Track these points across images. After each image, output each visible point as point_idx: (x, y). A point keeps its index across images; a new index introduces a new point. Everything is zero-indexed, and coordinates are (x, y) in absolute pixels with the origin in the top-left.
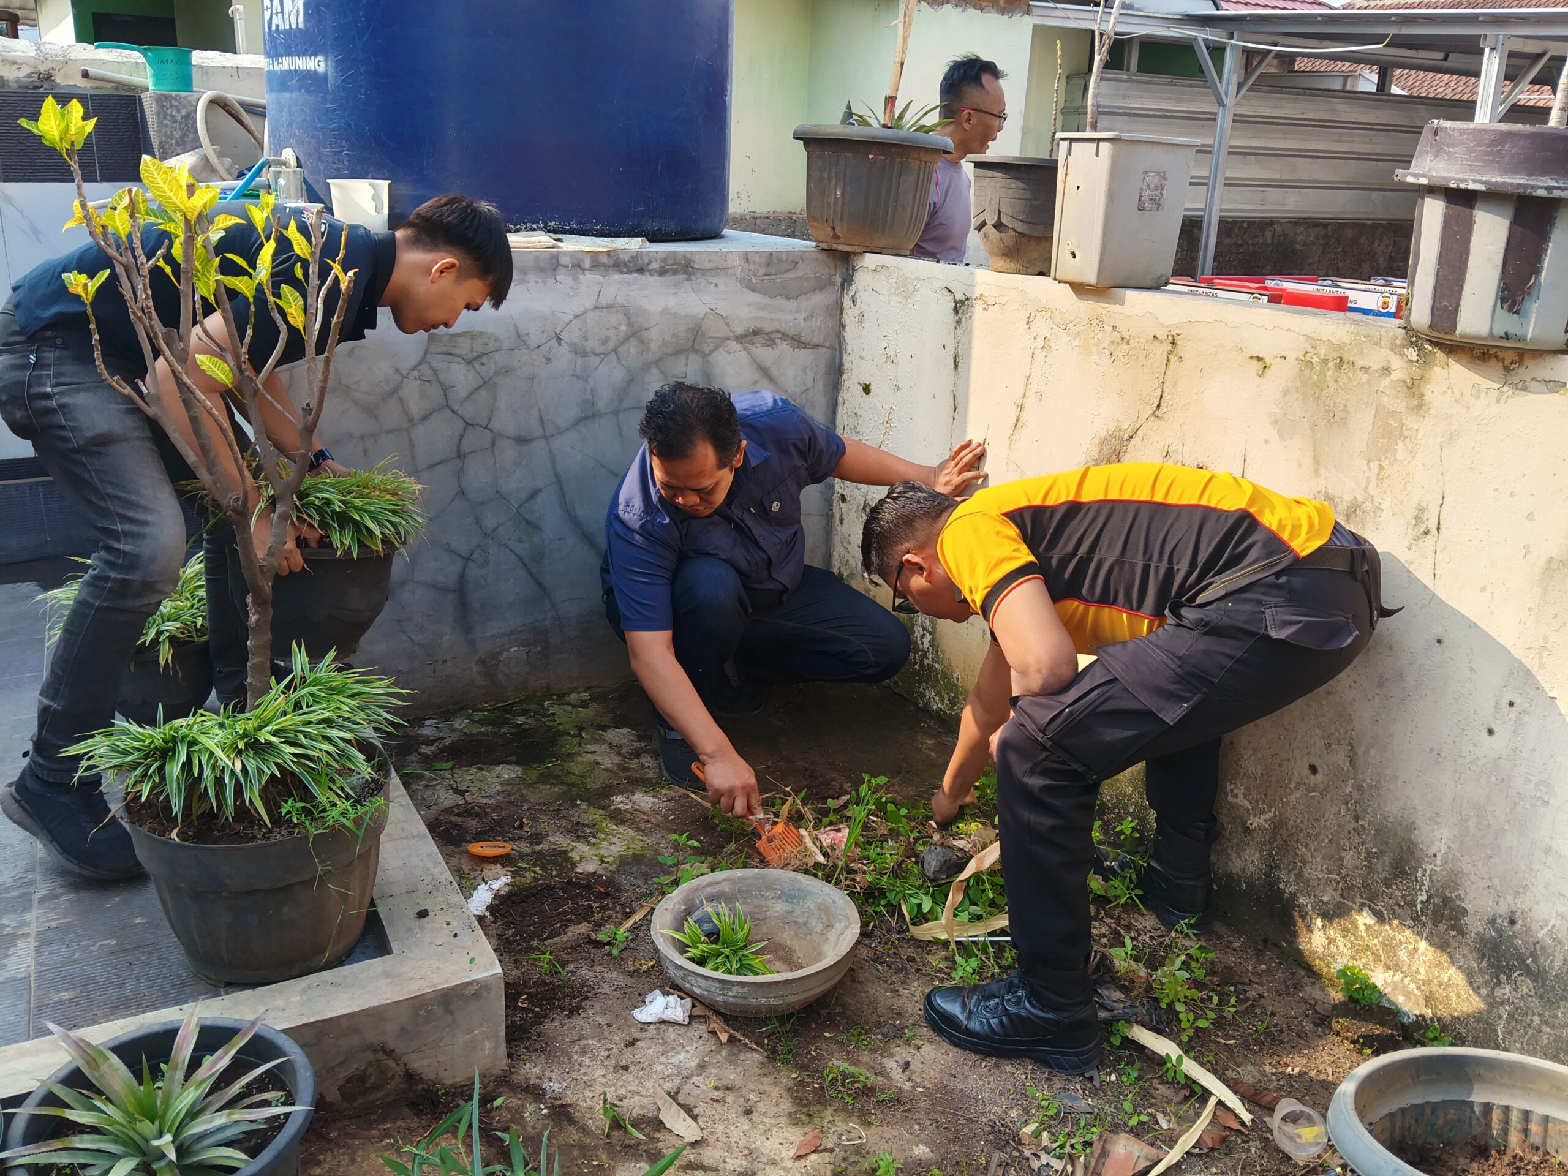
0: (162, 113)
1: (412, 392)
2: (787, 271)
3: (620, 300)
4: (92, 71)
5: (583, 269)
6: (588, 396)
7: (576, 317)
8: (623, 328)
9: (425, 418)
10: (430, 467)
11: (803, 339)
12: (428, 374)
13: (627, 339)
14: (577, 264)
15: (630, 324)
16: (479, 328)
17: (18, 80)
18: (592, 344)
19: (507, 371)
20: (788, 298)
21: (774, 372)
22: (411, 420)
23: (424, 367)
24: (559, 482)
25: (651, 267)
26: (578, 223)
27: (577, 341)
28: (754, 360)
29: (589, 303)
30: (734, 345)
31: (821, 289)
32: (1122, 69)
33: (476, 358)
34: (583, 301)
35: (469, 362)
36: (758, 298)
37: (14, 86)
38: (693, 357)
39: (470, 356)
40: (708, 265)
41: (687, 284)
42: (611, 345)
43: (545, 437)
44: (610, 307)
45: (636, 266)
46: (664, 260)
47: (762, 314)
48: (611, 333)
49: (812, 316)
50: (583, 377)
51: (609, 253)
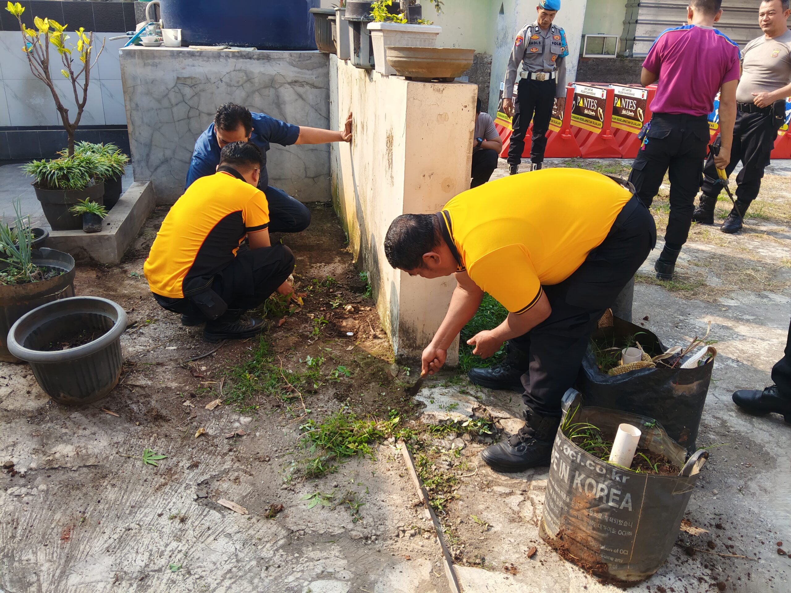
1: (172, 95)
2: (307, 60)
3: (243, 68)
5: (229, 57)
7: (227, 73)
8: (245, 78)
9: (177, 105)
10: (179, 121)
11: (315, 85)
12: (177, 91)
13: (246, 82)
14: (227, 56)
15: (247, 76)
16: (194, 76)
18: (233, 83)
19: (203, 90)
20: (308, 70)
21: (304, 96)
22: (172, 105)
23: (176, 88)
25: (254, 57)
27: (228, 81)
28: (296, 92)
29: (232, 69)
30: (287, 86)
31: (322, 67)
33: (193, 86)
34: (230, 68)
35: (191, 87)
36: (296, 69)
38: (272, 89)
39: (191, 85)
40: (276, 57)
41: (268, 63)
42: (240, 83)
44: (239, 70)
45: (249, 57)
46: (261, 55)
47: (299, 75)
48: (240, 79)
49: (318, 77)
50: (230, 94)
51: (238, 52)
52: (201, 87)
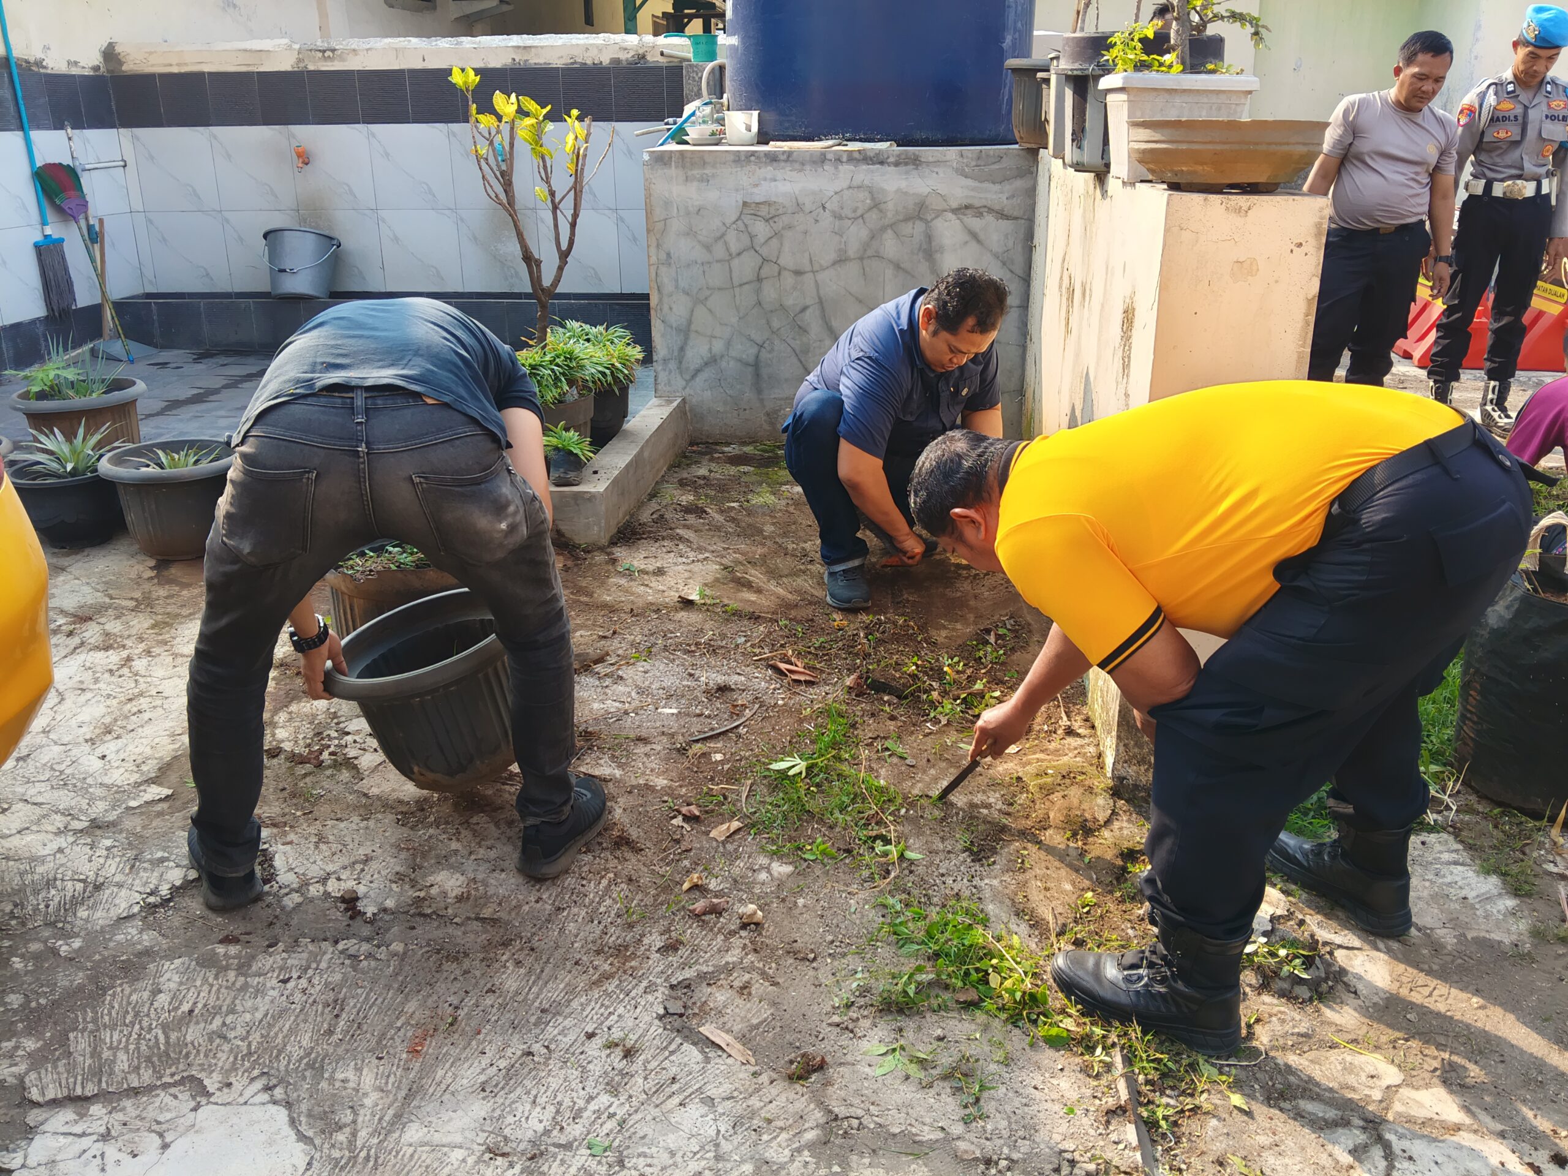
1: (731, 237)
2: (994, 163)
3: (867, 182)
4: (665, 52)
5: (842, 162)
6: (843, 246)
7: (836, 193)
8: (868, 201)
9: (739, 254)
10: (741, 285)
11: (1004, 213)
12: (742, 228)
13: (870, 209)
14: (838, 159)
15: (873, 199)
16: (774, 199)
17: (627, 60)
18: (847, 212)
19: (790, 227)
20: (994, 183)
21: (982, 236)
22: (730, 255)
23: (739, 222)
24: (821, 302)
25: (890, 160)
27: (836, 209)
28: (966, 227)
29: (845, 184)
30: (950, 215)
31: (1022, 178)
33: (771, 218)
34: (842, 183)
35: (767, 221)
36: (970, 182)
38: (918, 223)
39: (768, 217)
40: (931, 159)
41: (915, 172)
42: (859, 213)
43: (813, 271)
44: (859, 187)
45: (879, 160)
46: (902, 157)
47: (972, 194)
48: (859, 204)
49: (1013, 196)
50: (839, 233)
51: (859, 151)
52: (785, 220)
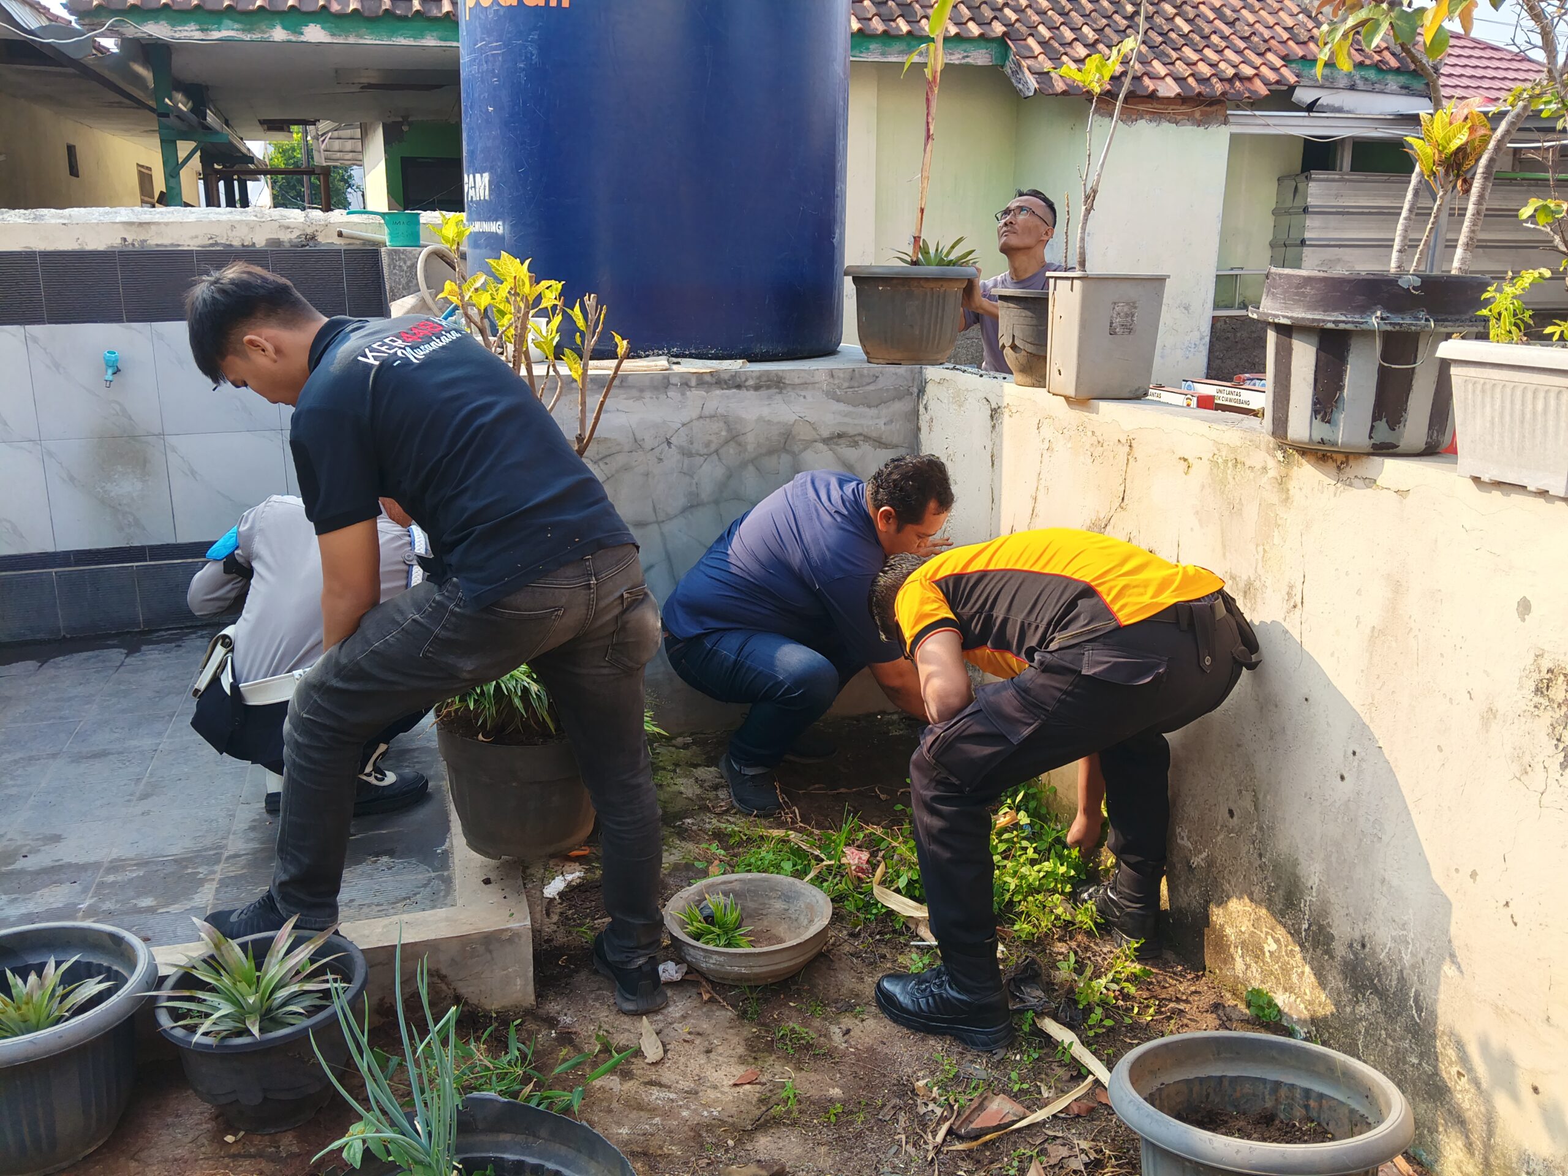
0: (392, 265)
2: (869, 384)
3: (721, 410)
4: (345, 231)
5: (690, 387)
6: (694, 488)
7: (683, 425)
8: (724, 433)
11: (883, 440)
13: (727, 442)
14: (685, 383)
15: (729, 430)
17: (290, 241)
18: (698, 446)
19: (625, 469)
20: (869, 407)
24: (668, 558)
25: (747, 384)
26: (696, 349)
27: (685, 444)
28: (839, 458)
29: (695, 414)
30: (821, 446)
31: (900, 398)
32: (1334, 169)
33: (601, 459)
34: (690, 412)
36: (842, 407)
37: (287, 245)
38: (785, 457)
39: (597, 457)
40: (797, 381)
41: (778, 397)
42: (713, 447)
43: (658, 523)
44: (711, 417)
45: (735, 383)
46: (759, 378)
47: (846, 420)
48: (713, 438)
49: (892, 421)
50: (689, 473)
51: (708, 372)
52: (621, 459)
